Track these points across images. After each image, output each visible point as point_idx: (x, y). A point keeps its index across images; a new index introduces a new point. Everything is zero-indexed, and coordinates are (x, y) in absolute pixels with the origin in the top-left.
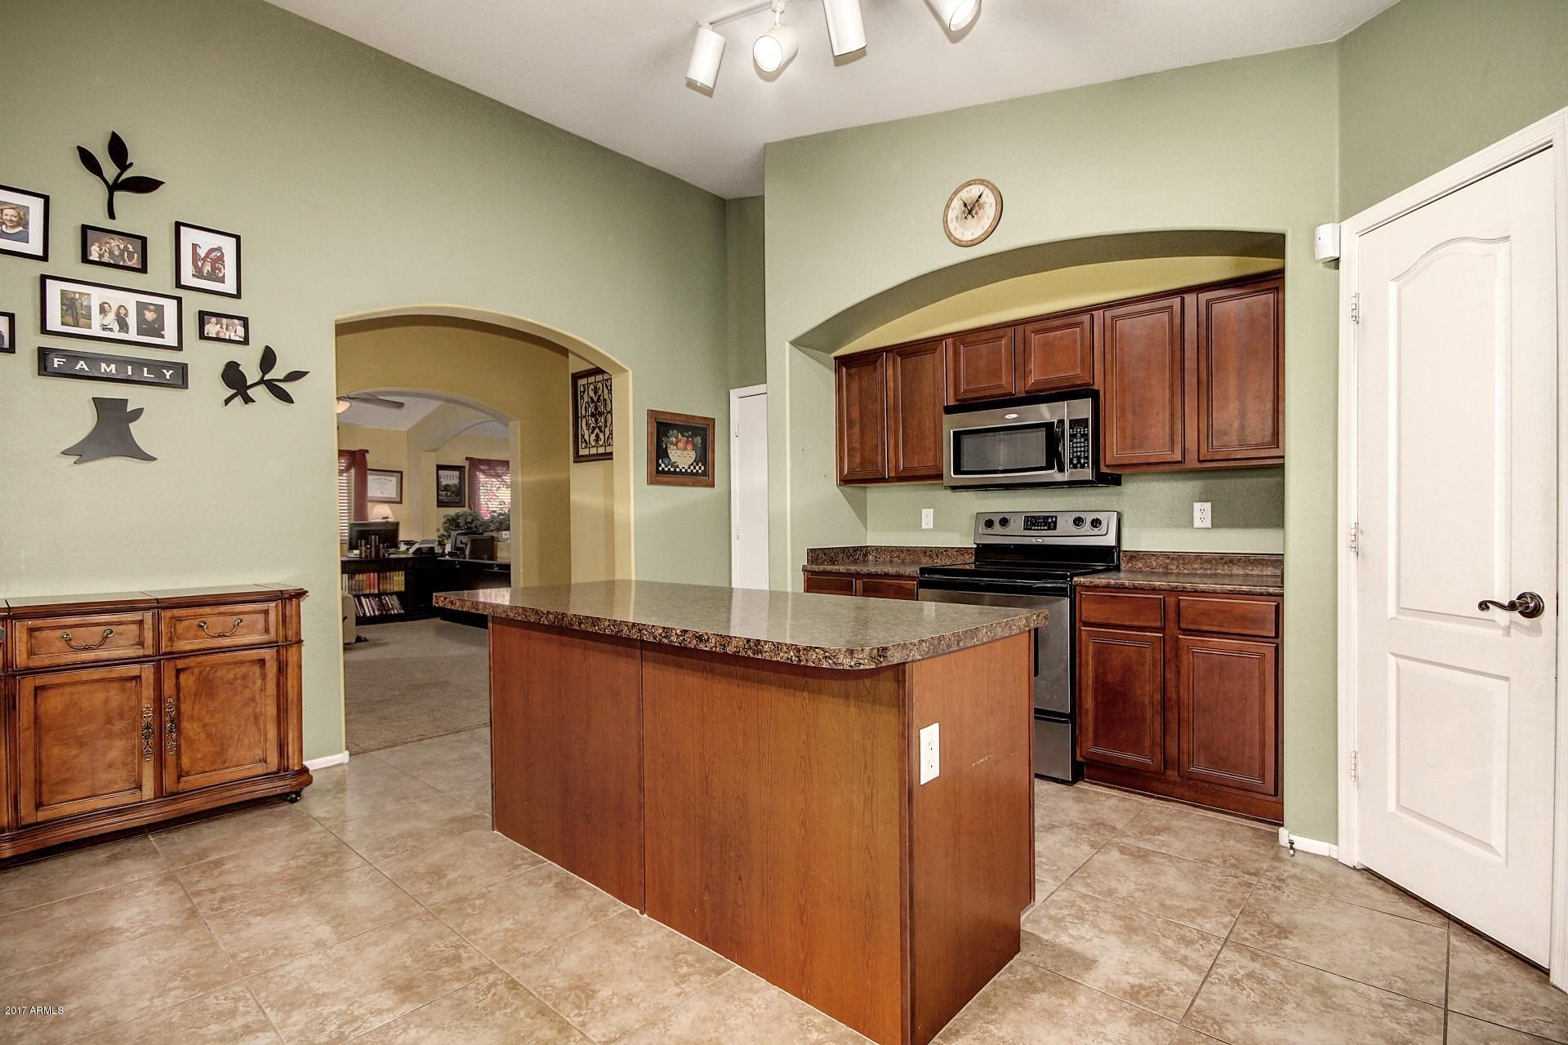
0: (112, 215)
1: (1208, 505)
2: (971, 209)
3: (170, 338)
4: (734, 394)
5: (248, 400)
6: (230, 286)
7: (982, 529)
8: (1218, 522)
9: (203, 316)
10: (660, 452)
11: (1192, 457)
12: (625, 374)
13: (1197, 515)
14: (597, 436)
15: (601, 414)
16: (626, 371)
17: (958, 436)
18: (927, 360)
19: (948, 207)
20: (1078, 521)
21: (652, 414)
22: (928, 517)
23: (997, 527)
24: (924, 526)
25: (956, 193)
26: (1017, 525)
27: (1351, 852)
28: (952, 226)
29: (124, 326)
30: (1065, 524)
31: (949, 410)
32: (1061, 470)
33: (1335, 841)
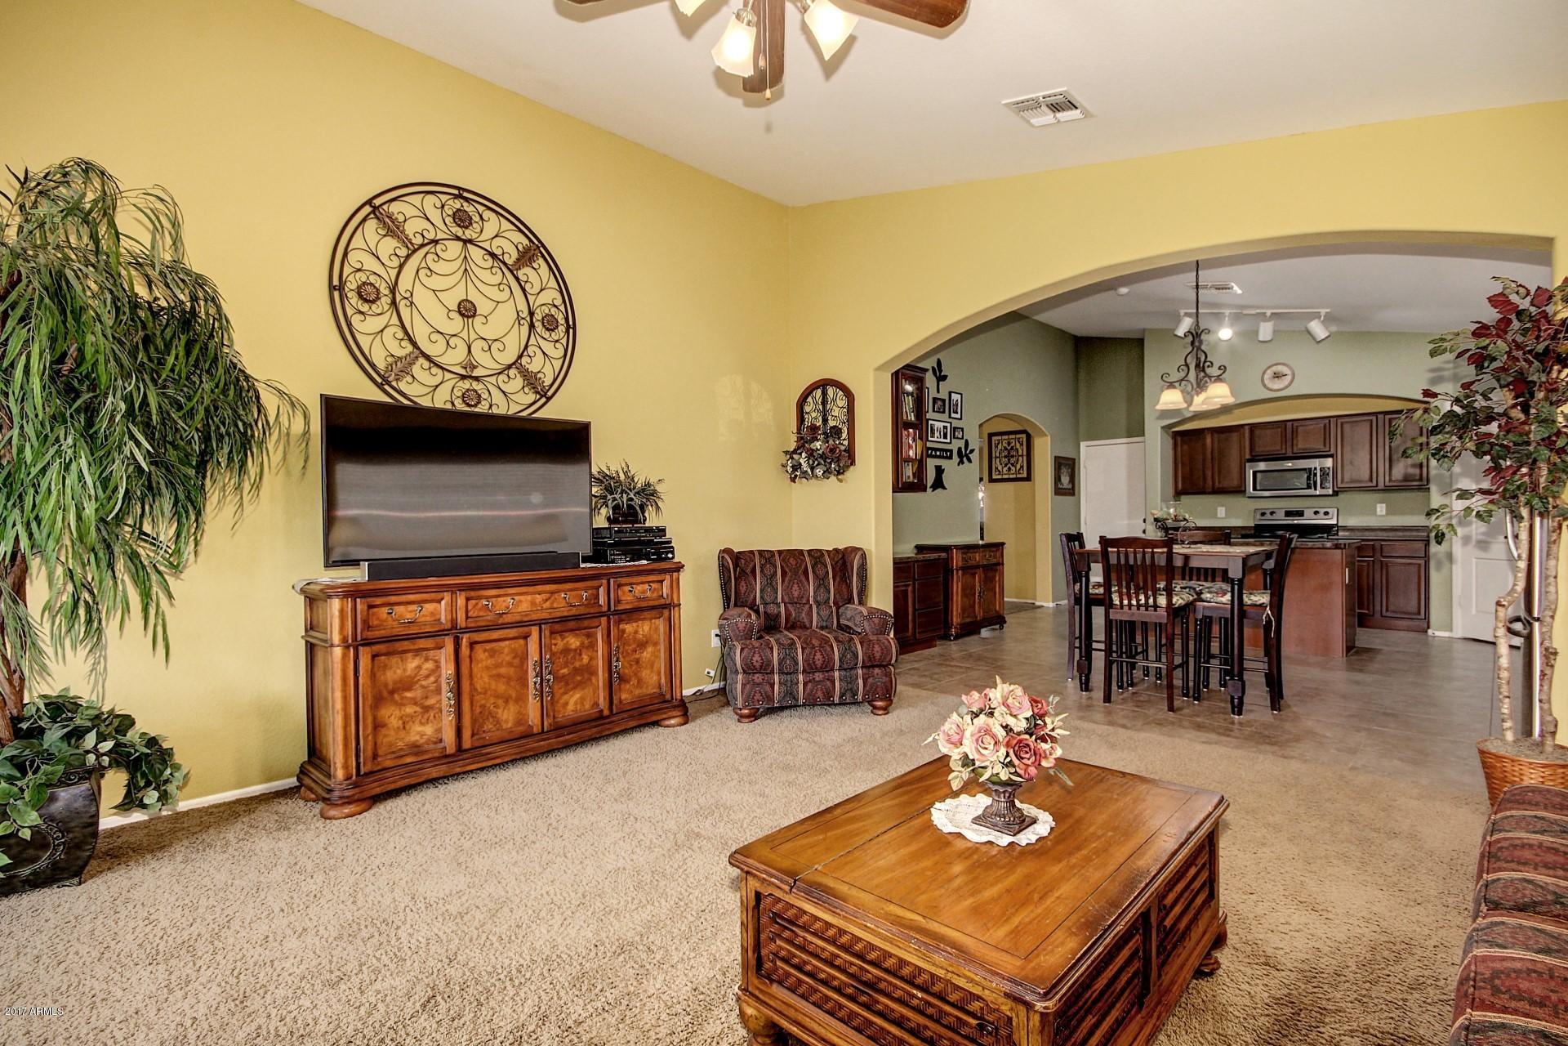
0: (938, 392)
1: (1384, 505)
2: (1277, 376)
3: (948, 441)
4: (1083, 445)
5: (963, 463)
6: (958, 416)
7: (1258, 516)
8: (1390, 512)
9: (955, 428)
10: (1057, 479)
11: (1381, 485)
12: (1045, 438)
13: (1378, 510)
14: (1009, 469)
15: (1013, 456)
16: (1046, 435)
17: (1255, 473)
18: (1235, 436)
19: (1264, 373)
20: (1316, 513)
21: (1057, 458)
22: (1221, 511)
23: (1268, 516)
24: (1219, 516)
25: (1269, 367)
26: (1281, 514)
27: (1458, 632)
28: (1266, 382)
29: (945, 437)
30: (1308, 513)
31: (1249, 461)
32: (1316, 489)
33: (1451, 631)
